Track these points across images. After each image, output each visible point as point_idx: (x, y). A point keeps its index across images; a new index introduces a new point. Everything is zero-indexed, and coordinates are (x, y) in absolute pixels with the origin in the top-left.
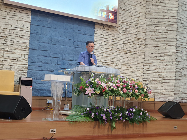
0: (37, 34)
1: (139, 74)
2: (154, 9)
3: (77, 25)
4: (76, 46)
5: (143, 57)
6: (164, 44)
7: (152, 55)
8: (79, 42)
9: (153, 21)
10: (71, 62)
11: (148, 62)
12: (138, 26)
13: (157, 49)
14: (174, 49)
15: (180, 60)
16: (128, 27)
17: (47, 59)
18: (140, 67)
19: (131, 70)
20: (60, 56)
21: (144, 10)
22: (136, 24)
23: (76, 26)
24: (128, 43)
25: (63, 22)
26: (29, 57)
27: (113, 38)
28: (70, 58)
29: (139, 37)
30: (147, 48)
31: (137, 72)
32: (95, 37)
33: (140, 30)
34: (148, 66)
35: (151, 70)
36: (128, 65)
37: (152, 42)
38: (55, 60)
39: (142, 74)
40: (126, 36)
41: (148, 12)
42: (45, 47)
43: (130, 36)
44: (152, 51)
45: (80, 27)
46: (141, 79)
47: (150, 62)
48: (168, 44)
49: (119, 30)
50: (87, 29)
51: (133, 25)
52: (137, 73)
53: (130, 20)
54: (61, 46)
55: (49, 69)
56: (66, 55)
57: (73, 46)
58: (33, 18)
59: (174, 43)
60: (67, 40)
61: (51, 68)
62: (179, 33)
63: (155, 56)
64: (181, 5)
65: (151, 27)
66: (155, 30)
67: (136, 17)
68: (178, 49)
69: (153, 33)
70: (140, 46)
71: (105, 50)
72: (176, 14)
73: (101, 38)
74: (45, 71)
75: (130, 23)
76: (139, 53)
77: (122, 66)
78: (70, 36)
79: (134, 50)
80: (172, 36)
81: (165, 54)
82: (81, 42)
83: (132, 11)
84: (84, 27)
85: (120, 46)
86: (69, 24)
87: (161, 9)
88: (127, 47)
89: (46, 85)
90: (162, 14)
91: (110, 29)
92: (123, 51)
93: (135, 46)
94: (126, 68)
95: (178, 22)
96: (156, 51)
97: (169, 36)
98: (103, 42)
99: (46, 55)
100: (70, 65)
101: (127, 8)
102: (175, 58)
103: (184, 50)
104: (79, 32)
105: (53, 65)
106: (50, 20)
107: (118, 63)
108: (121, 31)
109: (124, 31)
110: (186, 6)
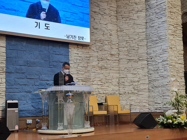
0: (12, 58)
1: (115, 88)
2: (124, 26)
3: (52, 47)
4: (52, 67)
5: (118, 72)
6: (136, 58)
7: (126, 69)
9: (124, 38)
10: (48, 82)
11: (122, 76)
12: (110, 43)
13: (130, 63)
14: (146, 62)
15: (151, 72)
16: (101, 45)
17: (24, 81)
18: (115, 81)
19: (107, 84)
20: (37, 77)
21: (115, 28)
22: (109, 42)
23: (50, 47)
24: (102, 59)
25: (38, 45)
26: (6, 81)
27: (87, 56)
28: (47, 78)
29: (113, 53)
30: (121, 63)
32: (70, 57)
33: (113, 46)
34: (123, 80)
35: (126, 84)
36: (104, 81)
37: (125, 57)
38: (32, 81)
39: (118, 88)
40: (100, 53)
41: (119, 30)
42: (22, 70)
43: (104, 52)
44: (126, 66)
45: (54, 48)
46: (117, 93)
47: (125, 76)
48: (140, 58)
49: (92, 48)
50: (62, 50)
51: (106, 42)
52: (113, 87)
53: (103, 38)
54: (37, 67)
55: (26, 91)
56: (43, 76)
57: (49, 66)
58: (8, 43)
59: (145, 56)
60: (43, 61)
61: (29, 89)
62: (149, 47)
63: (128, 70)
64: (148, 21)
65: (123, 43)
66: (127, 46)
67: (108, 34)
68: (149, 63)
69: (126, 49)
70: (114, 61)
71: (80, 68)
72: (144, 30)
73: (76, 57)
74: (23, 92)
75: (103, 41)
76: (114, 68)
77: (98, 82)
78: (45, 57)
79: (109, 66)
80: (142, 51)
81: (138, 67)
82: (56, 62)
83: (103, 29)
84: (58, 48)
85: (95, 63)
86: (44, 46)
87: (130, 26)
88: (101, 63)
89: (25, 106)
90: (132, 30)
91: (84, 47)
92: (97, 67)
93: (109, 62)
94: (102, 84)
95: (148, 37)
96: (129, 65)
97: (140, 51)
98: (78, 61)
99: (23, 77)
100: (47, 85)
101: (99, 27)
102: (147, 71)
103: (154, 63)
104: (54, 53)
105: (31, 86)
106: (24, 44)
107: (94, 79)
108: (94, 49)
109: (98, 49)
110: (153, 22)
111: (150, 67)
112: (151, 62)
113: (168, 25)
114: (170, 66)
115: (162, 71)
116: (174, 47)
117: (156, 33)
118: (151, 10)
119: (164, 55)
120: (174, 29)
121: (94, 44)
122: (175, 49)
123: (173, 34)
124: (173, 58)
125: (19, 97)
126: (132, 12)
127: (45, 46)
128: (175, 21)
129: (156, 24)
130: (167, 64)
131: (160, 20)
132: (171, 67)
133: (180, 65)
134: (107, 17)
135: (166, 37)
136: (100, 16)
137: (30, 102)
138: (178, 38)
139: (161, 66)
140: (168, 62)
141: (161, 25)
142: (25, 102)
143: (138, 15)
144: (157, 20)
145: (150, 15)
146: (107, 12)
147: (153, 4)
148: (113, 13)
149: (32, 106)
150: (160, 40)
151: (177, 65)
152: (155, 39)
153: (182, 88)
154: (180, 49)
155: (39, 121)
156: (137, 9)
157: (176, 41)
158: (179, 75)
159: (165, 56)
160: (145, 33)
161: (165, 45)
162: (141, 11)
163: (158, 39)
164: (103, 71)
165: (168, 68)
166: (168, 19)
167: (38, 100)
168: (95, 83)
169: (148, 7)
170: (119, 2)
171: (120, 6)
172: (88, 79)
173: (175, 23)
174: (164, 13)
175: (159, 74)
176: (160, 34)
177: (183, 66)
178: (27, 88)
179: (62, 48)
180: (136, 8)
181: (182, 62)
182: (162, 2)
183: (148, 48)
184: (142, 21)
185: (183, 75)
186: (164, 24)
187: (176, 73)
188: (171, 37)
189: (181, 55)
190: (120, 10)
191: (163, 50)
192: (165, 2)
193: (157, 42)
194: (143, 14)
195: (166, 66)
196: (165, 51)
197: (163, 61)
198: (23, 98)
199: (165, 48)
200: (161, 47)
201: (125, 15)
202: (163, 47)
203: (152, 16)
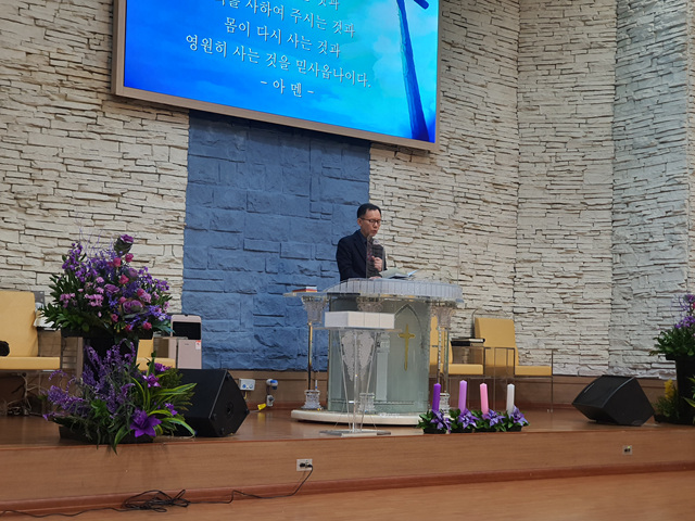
0: (205, 183)
1: (500, 292)
2: (542, 94)
3: (320, 153)
4: (318, 215)
5: (513, 242)
6: (575, 200)
7: (539, 233)
8: (327, 204)
9: (537, 133)
10: (304, 265)
11: (527, 256)
12: (495, 146)
13: (555, 215)
14: (607, 215)
15: (623, 248)
16: (466, 152)
17: (237, 258)
18: (503, 271)
19: (477, 280)
20: (272, 246)
21: (510, 98)
22: (491, 142)
23: (316, 153)
24: (468, 199)
25: (280, 145)
26: (185, 254)
27: (424, 185)
28: (301, 252)
29: (500, 179)
30: (525, 212)
31: (496, 287)
32: (372, 186)
33: (503, 159)
34: (527, 269)
35: (538, 281)
36: (469, 268)
37: (540, 194)
38: (257, 259)
39: (510, 293)
40: (462, 178)
41: (523, 104)
42: (231, 221)
43: (474, 177)
44: (539, 223)
45: (328, 156)
46: (507, 308)
47: (534, 257)
48: (588, 202)
49: (439, 163)
50: (348, 163)
52: (495, 290)
53: (471, 130)
54: (276, 217)
55: (242, 288)
56: (291, 243)
57: (309, 214)
59: (605, 196)
60: (291, 198)
61: (248, 284)
62: (621, 166)
63: (548, 238)
64: (624, 82)
65: (534, 149)
66: (548, 159)
67: (489, 119)
68: (620, 216)
69: (542, 168)
70: (503, 207)
71: (402, 223)
72: (608, 110)
73: (389, 189)
74: (230, 291)
75: (473, 140)
76: (501, 230)
77: (453, 270)
78: (299, 184)
79: (487, 221)
80: (598, 176)
81: (580, 230)
82: (331, 201)
84: (338, 157)
85: (444, 211)
86: (295, 149)
87: (563, 93)
88: (463, 212)
89: (237, 335)
90: (568, 109)
91: (414, 159)
92: (452, 224)
93: (487, 209)
95: (617, 134)
96: (552, 221)
97: (590, 178)
98: (395, 201)
99: (232, 246)
100: (302, 272)
101: (462, 94)
102: (611, 243)
103: (635, 220)
104: (326, 172)
105: (254, 274)
106: (241, 140)
107: (440, 262)
108: (446, 165)
109: (455, 165)
110: (641, 85)
111: (620, 232)
112: (627, 216)
114: (691, 233)
115: (662, 246)
117: (649, 122)
118: (634, 46)
119: (674, 196)
125: (221, 307)
126: (571, 47)
127: (299, 148)
129: (650, 92)
130: (683, 225)
131: (665, 80)
134: (489, 62)
135: (682, 136)
136: (467, 57)
137: (249, 325)
139: (660, 231)
140: (685, 219)
141: (668, 98)
142: (237, 323)
143: (590, 58)
144: (653, 80)
145: (629, 63)
146: (490, 44)
147: (646, 26)
148: (507, 49)
149: (257, 337)
150: (662, 146)
152: (643, 141)
155: (275, 384)
156: (589, 41)
159: (675, 198)
160: (610, 119)
161: (680, 164)
162: (601, 47)
163: (655, 142)
164: (467, 238)
165: (684, 237)
169: (625, 36)
170: (529, 14)
171: (533, 27)
172: (421, 261)
174: (680, 59)
175: (653, 255)
176: (661, 127)
178: (243, 281)
180: (585, 36)
182: (675, 23)
183: (616, 171)
184: (602, 79)
190: (529, 40)
191: (671, 178)
192: (685, 24)
193: (651, 151)
194: (607, 57)
195: (677, 230)
196: (675, 183)
197: (670, 213)
198: (231, 312)
199: (676, 173)
200: (663, 168)
201: (546, 56)
202: (672, 170)
203: (638, 67)
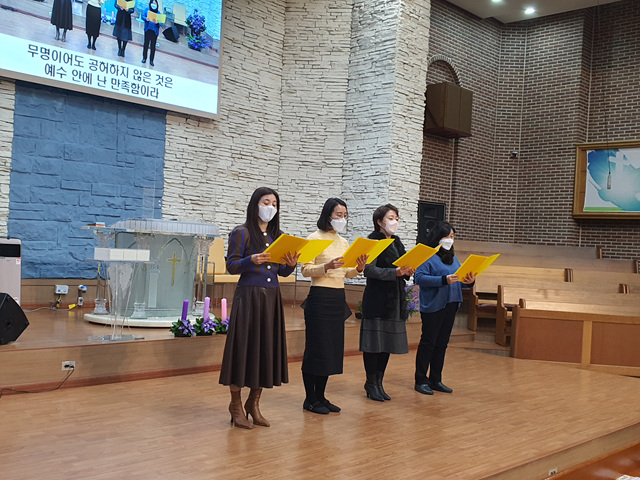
0: (28, 137)
3: (125, 117)
4: (123, 164)
6: (318, 159)
7: (293, 182)
8: (131, 155)
9: (296, 109)
10: (111, 201)
11: (284, 198)
12: (264, 118)
13: (305, 170)
14: (339, 171)
15: (348, 196)
16: (242, 121)
17: (55, 194)
20: (85, 186)
21: (277, 83)
22: (261, 115)
23: (122, 117)
24: (242, 156)
26: (11, 191)
27: (208, 144)
28: (109, 191)
29: (267, 142)
30: (284, 167)
32: (167, 144)
33: (269, 127)
35: (292, 216)
36: (242, 205)
37: (295, 154)
38: (73, 196)
40: (238, 140)
41: (286, 88)
42: (50, 167)
43: (248, 140)
44: (293, 175)
45: (131, 120)
47: (289, 198)
48: (327, 162)
49: (221, 128)
50: (149, 125)
51: (254, 116)
53: (247, 105)
54: (88, 164)
55: (59, 217)
56: (100, 184)
57: (115, 163)
58: (20, 100)
59: (339, 158)
60: (101, 150)
61: (64, 215)
62: (349, 138)
63: (299, 186)
64: (354, 77)
65: (292, 122)
66: (301, 130)
67: (260, 97)
68: (346, 173)
69: (297, 136)
70: (269, 162)
71: (190, 172)
72: (343, 96)
73: (181, 146)
74: (49, 220)
75: (247, 112)
76: (267, 178)
77: (230, 207)
78: (108, 140)
79: (256, 172)
80: (334, 143)
81: (321, 181)
82: (134, 154)
83: (251, 84)
84: (140, 120)
85: (223, 164)
86: (105, 113)
87: (313, 82)
88: (238, 165)
89: (53, 252)
90: (317, 94)
91: (201, 125)
92: (230, 173)
93: (256, 163)
94: (237, 212)
95: (348, 115)
96: (302, 174)
97: (329, 145)
98: (186, 155)
99: (51, 185)
100: (109, 206)
101: (239, 78)
102: (341, 191)
103: (357, 176)
104: (130, 131)
105: (70, 207)
106: (59, 104)
107: (220, 200)
108: (226, 130)
109: (233, 130)
110: (365, 81)
111: (346, 184)
112: (352, 173)
113: (396, 94)
114: (391, 188)
115: (372, 195)
116: (403, 143)
117: (368, 108)
118: (361, 52)
119: (382, 161)
120: (407, 103)
121: (225, 118)
122: (405, 150)
123: (405, 114)
124: (399, 170)
125: (40, 231)
126: (320, 49)
127: (108, 112)
128: (412, 85)
129: (370, 87)
130: (386, 182)
131: (380, 79)
132: (393, 188)
133: (411, 186)
134: (261, 56)
135: (389, 120)
136: (244, 51)
137: (64, 245)
138: (414, 125)
139: (371, 185)
140: (387, 178)
141: (381, 92)
142: (54, 243)
143: (332, 58)
144: (373, 78)
145: (358, 64)
146: (262, 42)
147: (370, 38)
148: (275, 47)
149: (71, 254)
150: (375, 126)
151: (406, 186)
152: (364, 121)
153: (409, 237)
154: (414, 150)
155: (85, 289)
156: (332, 46)
157: (410, 131)
158: (406, 207)
159: (382, 163)
160: (344, 104)
161: (386, 139)
162: (340, 51)
163: (372, 122)
164: (241, 183)
165: (386, 190)
166: (398, 81)
167: (85, 242)
168: (222, 208)
169: (356, 44)
170: (291, 23)
171: (294, 32)
172: (206, 199)
173: (412, 90)
174: (390, 64)
175: (366, 201)
176: (376, 112)
177: (418, 188)
178: (60, 212)
179: (148, 122)
180: (329, 42)
181: (417, 178)
182: (388, 38)
183: (346, 140)
184: (339, 74)
185: (415, 207)
186: (387, 90)
187: (401, 203)
188: (400, 122)
189: (416, 164)
190: (291, 41)
191: (380, 149)
192: (395, 39)
193: (368, 128)
194: (344, 58)
195: (382, 185)
196: (382, 152)
197: (378, 174)
198: (49, 235)
199: (384, 146)
200: (375, 141)
201: (302, 54)
202: (381, 143)
203: (363, 68)
